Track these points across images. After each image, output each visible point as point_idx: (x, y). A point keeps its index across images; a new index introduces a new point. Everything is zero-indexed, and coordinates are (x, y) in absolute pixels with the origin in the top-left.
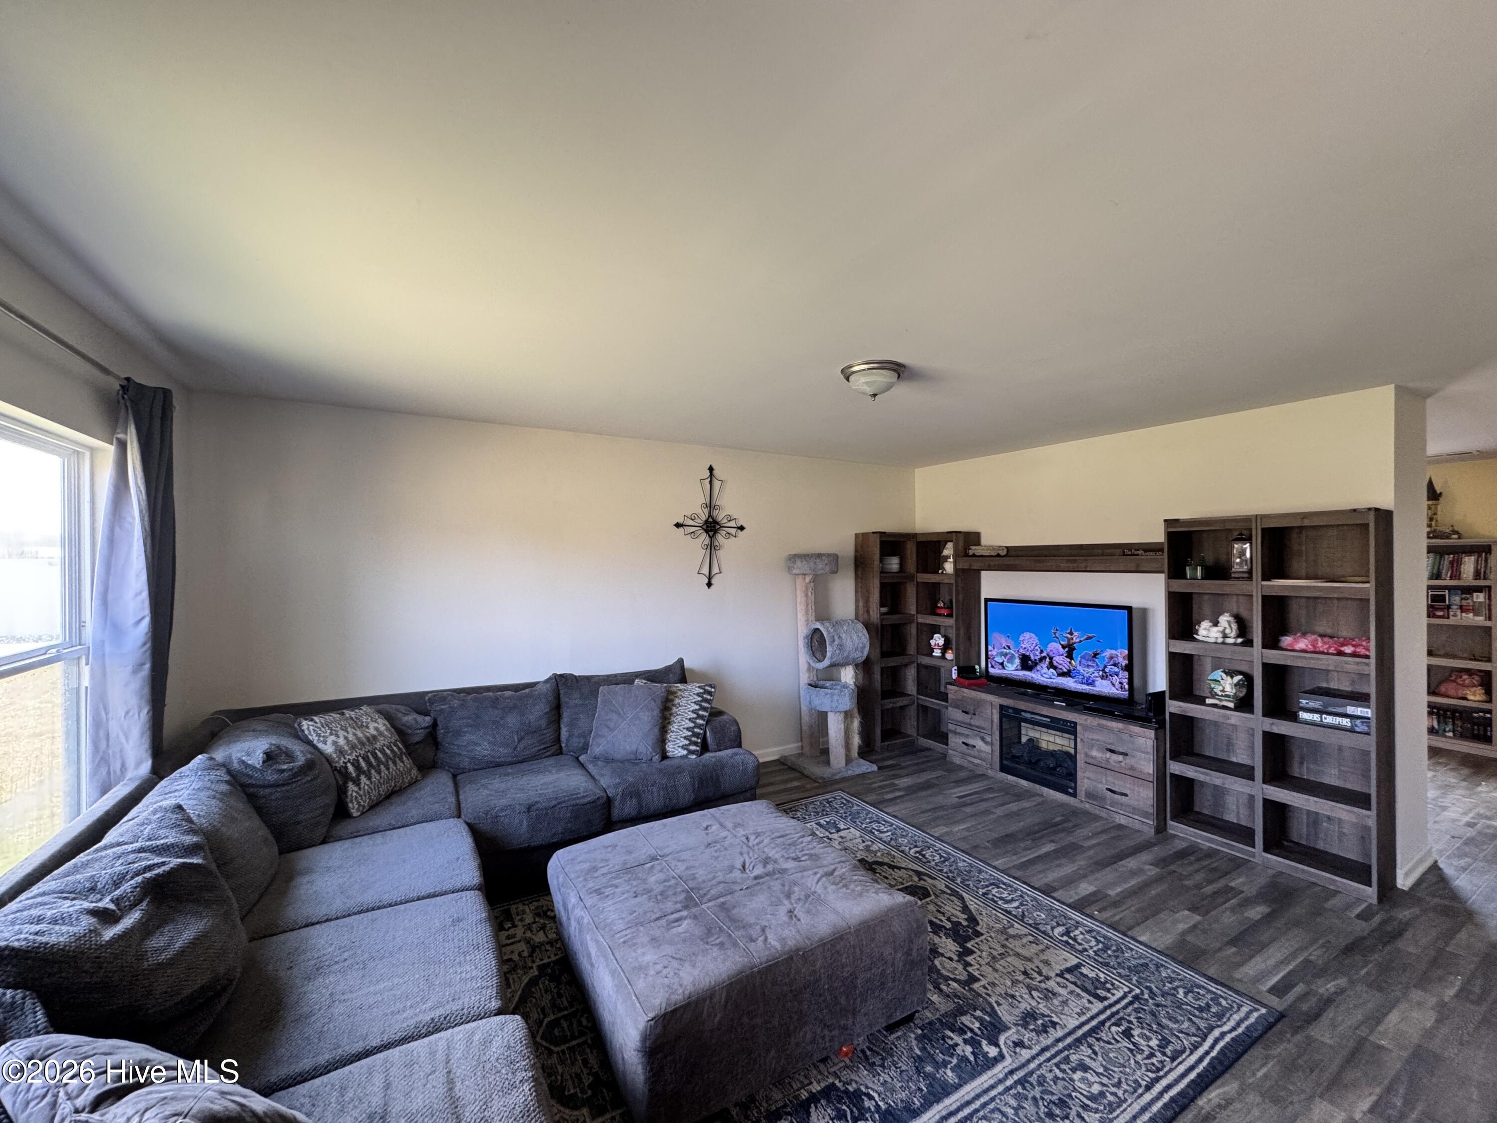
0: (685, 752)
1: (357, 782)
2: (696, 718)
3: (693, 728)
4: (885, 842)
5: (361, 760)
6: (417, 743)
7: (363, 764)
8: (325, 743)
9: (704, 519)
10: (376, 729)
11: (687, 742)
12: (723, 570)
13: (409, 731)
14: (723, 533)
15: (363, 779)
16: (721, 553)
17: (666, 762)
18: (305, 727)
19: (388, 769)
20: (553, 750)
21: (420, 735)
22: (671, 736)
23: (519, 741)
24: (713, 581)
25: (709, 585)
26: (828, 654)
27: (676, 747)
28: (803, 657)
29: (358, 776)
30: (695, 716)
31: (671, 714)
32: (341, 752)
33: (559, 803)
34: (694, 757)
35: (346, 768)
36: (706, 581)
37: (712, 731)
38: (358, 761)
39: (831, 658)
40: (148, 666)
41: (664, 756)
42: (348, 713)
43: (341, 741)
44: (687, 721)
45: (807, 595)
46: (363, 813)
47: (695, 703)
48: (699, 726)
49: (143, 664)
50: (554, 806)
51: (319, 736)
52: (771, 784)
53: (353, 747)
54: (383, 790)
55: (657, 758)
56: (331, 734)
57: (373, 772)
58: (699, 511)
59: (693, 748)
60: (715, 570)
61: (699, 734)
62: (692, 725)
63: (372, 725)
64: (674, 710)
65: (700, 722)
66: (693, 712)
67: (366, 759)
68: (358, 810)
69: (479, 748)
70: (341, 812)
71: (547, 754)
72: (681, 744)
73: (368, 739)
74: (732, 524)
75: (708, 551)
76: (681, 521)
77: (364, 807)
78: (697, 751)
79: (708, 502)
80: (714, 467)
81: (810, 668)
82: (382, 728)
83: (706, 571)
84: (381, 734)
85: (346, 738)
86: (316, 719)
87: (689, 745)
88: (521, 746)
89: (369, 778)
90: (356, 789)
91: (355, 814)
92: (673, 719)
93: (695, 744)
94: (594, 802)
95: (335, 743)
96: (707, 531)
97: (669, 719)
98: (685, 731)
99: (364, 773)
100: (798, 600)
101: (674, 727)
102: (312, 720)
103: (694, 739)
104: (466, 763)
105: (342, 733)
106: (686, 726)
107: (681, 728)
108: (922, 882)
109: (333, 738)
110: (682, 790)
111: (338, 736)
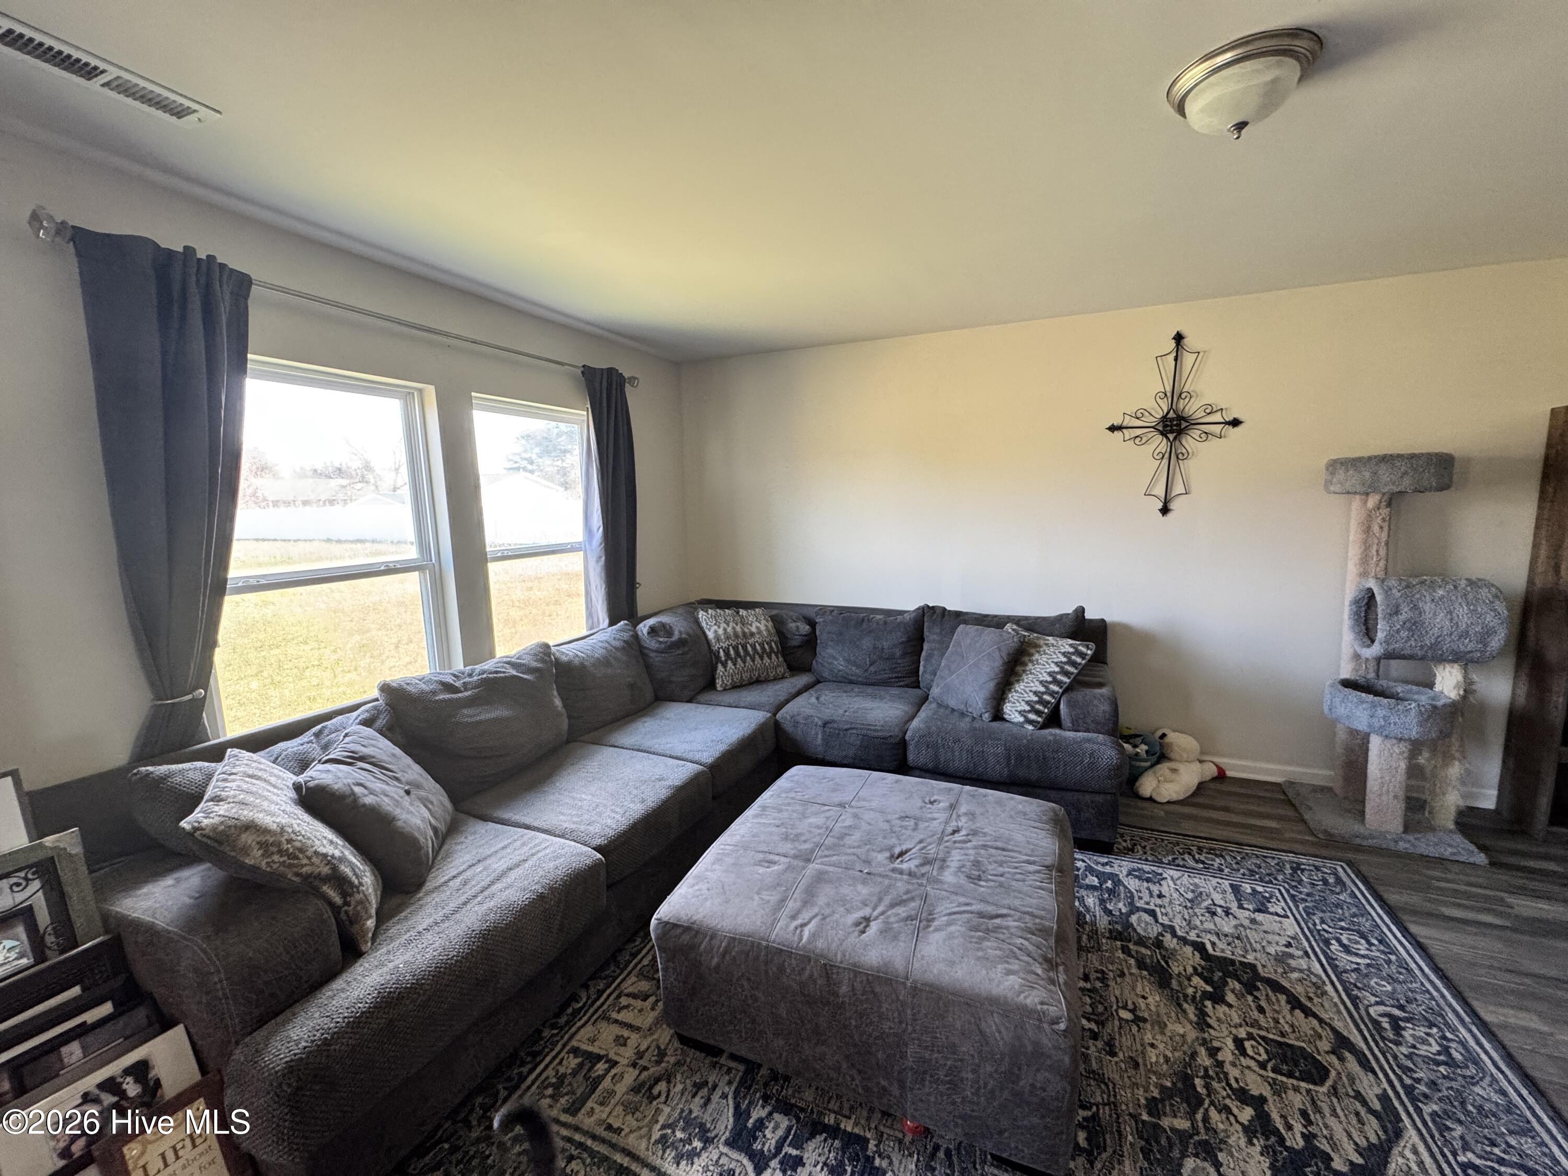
0: (1021, 719)
1: (725, 665)
2: (1050, 683)
3: (1043, 693)
4: (1335, 968)
5: (731, 649)
6: (795, 647)
7: (732, 652)
8: (709, 630)
9: (1159, 415)
10: (758, 628)
11: (1028, 708)
12: (1194, 486)
13: (789, 636)
14: (1195, 433)
15: (730, 663)
16: (1191, 467)
17: (996, 725)
18: (700, 616)
19: (753, 661)
20: (908, 681)
21: (796, 641)
22: (1012, 696)
23: (871, 665)
24: (1172, 506)
25: (1165, 510)
26: (1380, 635)
27: (1014, 709)
28: (1348, 638)
29: (726, 661)
30: (1049, 679)
31: (1024, 671)
32: (718, 639)
33: (851, 729)
34: (1030, 727)
35: (719, 652)
36: (1160, 505)
37: (1070, 704)
38: (728, 649)
39: (1387, 642)
40: (603, 558)
41: (998, 716)
42: (742, 612)
43: (721, 631)
44: (1037, 683)
45: (1368, 530)
46: (725, 690)
47: (1056, 663)
48: (1052, 694)
49: (600, 557)
50: (847, 730)
51: (707, 624)
52: (1226, 809)
53: (728, 638)
54: (746, 676)
55: (986, 716)
56: (715, 624)
57: (739, 660)
58: (1150, 404)
59: (1032, 716)
60: (1178, 488)
61: (1048, 702)
62: (1042, 689)
63: (756, 624)
64: (1030, 666)
65: (1055, 688)
66: (1050, 674)
67: (736, 649)
68: (721, 686)
69: (835, 663)
70: (711, 685)
71: (902, 684)
72: (1019, 709)
73: (744, 634)
74: (1217, 417)
75: (1165, 461)
76: (1117, 422)
77: (726, 685)
78: (1039, 722)
79: (1169, 389)
80: (1185, 332)
81: (1357, 657)
82: (763, 628)
83: (1160, 490)
84: (760, 632)
85: (725, 629)
86: (710, 611)
87: (1029, 712)
88: (872, 669)
89: (735, 665)
90: (723, 670)
91: (719, 688)
92: (1024, 677)
93: (1038, 713)
94: (885, 738)
95: (716, 631)
96: (1164, 434)
97: (1020, 676)
98: (1031, 694)
99: (731, 659)
100: (1351, 538)
101: (1019, 687)
102: (707, 612)
103: (1038, 707)
104: (826, 674)
105: (723, 625)
106: (1034, 689)
107: (1027, 690)
108: (1333, 1059)
109: (716, 627)
110: (992, 760)
111: (719, 627)
